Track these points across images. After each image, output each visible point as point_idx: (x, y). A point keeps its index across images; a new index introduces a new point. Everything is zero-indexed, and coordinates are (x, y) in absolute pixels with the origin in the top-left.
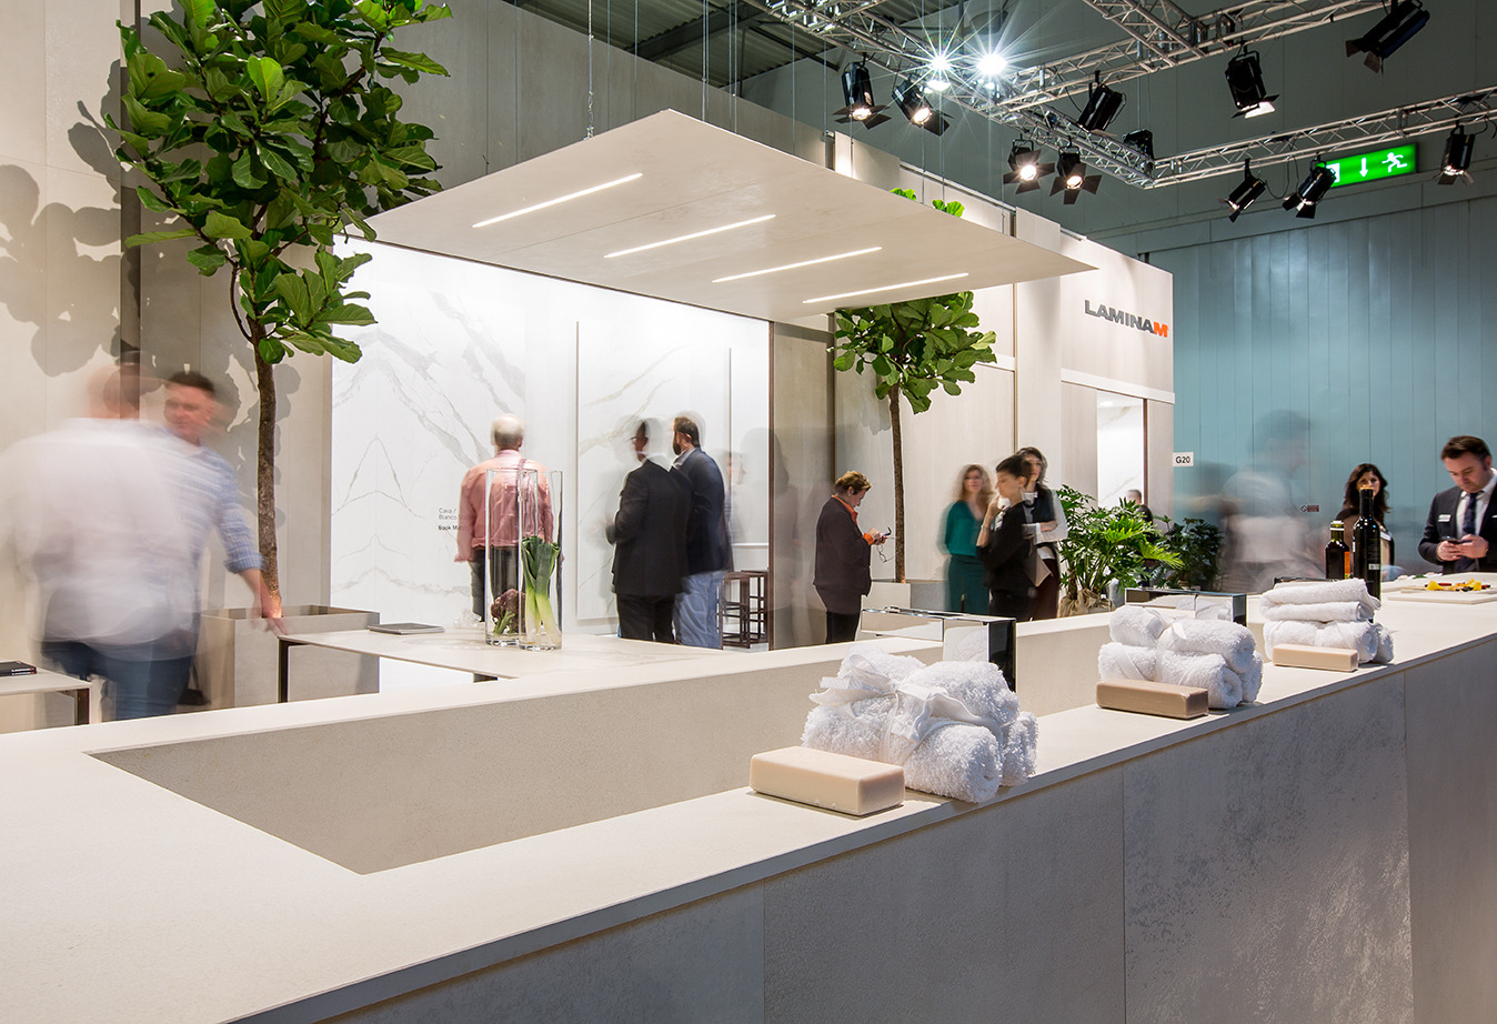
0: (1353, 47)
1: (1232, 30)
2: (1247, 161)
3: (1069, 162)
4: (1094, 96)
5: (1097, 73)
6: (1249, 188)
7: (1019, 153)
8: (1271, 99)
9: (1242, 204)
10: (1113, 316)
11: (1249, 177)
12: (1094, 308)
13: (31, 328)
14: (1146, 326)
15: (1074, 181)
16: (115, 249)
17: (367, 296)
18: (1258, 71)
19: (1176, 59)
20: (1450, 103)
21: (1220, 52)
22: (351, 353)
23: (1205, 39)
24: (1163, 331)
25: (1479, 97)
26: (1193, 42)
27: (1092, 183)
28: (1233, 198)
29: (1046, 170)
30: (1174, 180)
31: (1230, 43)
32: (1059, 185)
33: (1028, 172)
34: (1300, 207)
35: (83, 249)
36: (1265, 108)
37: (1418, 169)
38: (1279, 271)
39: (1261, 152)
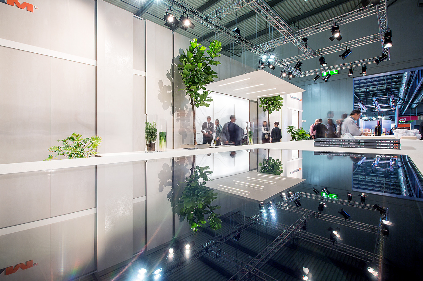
0: (340, 56)
1: (320, 53)
2: (317, 73)
3: (290, 73)
4: (298, 63)
5: (298, 59)
6: (317, 77)
7: (282, 72)
8: (326, 64)
9: (316, 80)
10: (294, 98)
11: (317, 76)
12: (292, 97)
13: (162, 103)
14: (299, 99)
15: (291, 76)
16: (171, 91)
17: (211, 97)
18: (324, 59)
19: (311, 57)
20: (350, 63)
21: (318, 56)
22: (208, 106)
23: (315, 54)
24: (301, 100)
25: (354, 63)
26: (314, 55)
27: (294, 77)
28: (315, 78)
29: (287, 75)
30: (304, 76)
31: (320, 55)
32: (289, 77)
33: (284, 75)
34: (325, 80)
35: (168, 92)
36: (325, 65)
37: (338, 73)
38: (315, 90)
39: (319, 71)
